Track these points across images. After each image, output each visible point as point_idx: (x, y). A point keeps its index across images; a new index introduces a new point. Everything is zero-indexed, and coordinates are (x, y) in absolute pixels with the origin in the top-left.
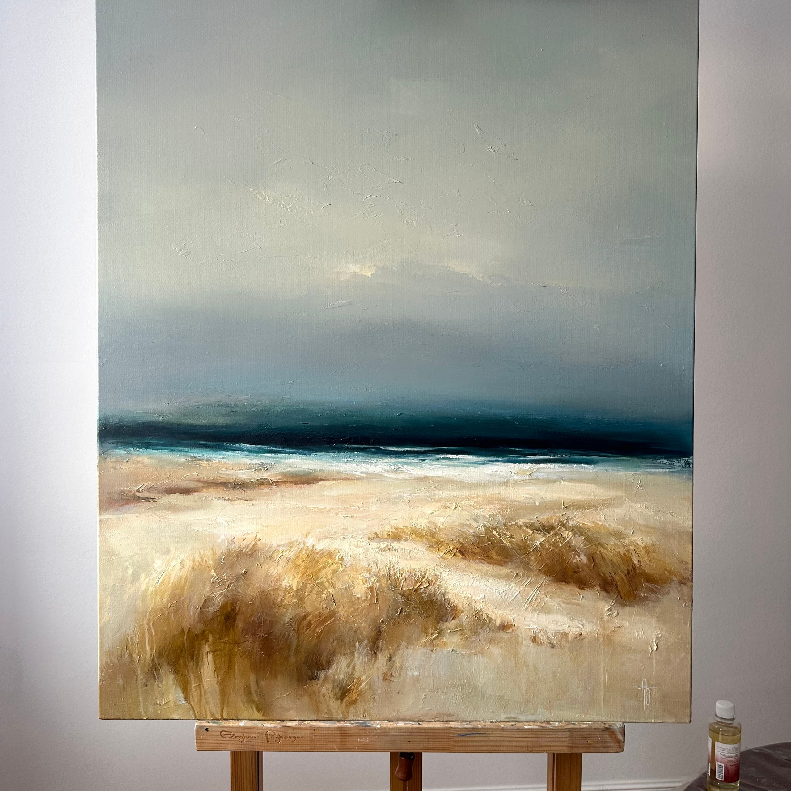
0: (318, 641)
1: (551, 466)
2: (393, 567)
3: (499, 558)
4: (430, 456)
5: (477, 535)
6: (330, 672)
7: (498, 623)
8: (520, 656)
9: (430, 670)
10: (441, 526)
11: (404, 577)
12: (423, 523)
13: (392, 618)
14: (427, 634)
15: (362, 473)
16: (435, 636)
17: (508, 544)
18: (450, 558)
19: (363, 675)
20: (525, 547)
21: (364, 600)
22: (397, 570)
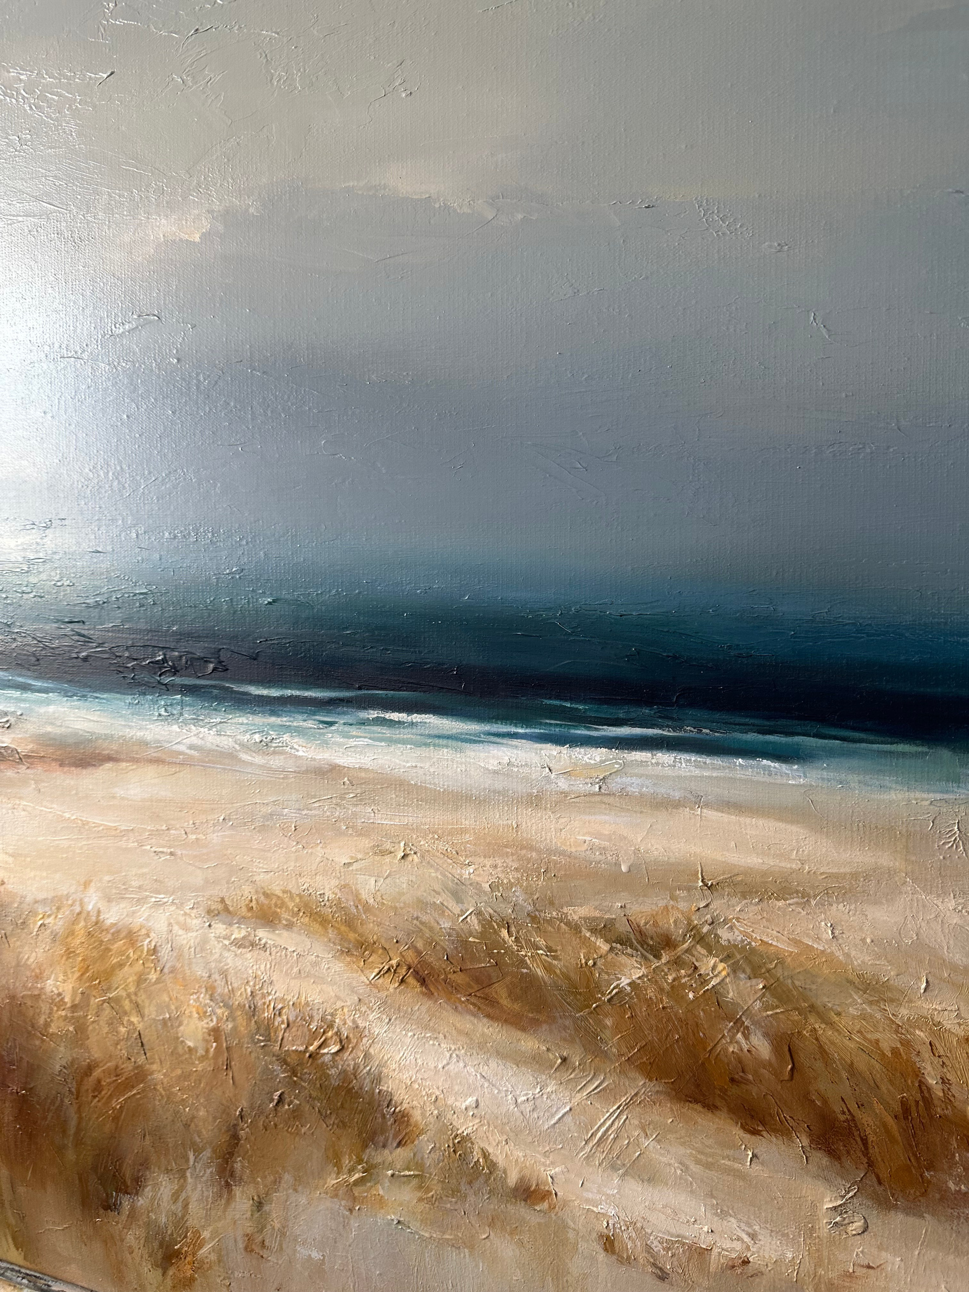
0: (116, 1128)
1: (665, 758)
2: (261, 989)
3: (517, 1007)
4: (344, 713)
5: (458, 935)
6: (141, 1202)
7: (513, 1179)
8: (569, 1278)
9: (347, 1257)
10: (371, 901)
11: (285, 1017)
12: (327, 887)
13: (262, 1113)
14: (338, 1165)
15: (191, 747)
16: (357, 1176)
17: (540, 972)
18: (392, 988)
19: (204, 1226)
20: (587, 987)
21: (203, 1056)
22: (270, 997)
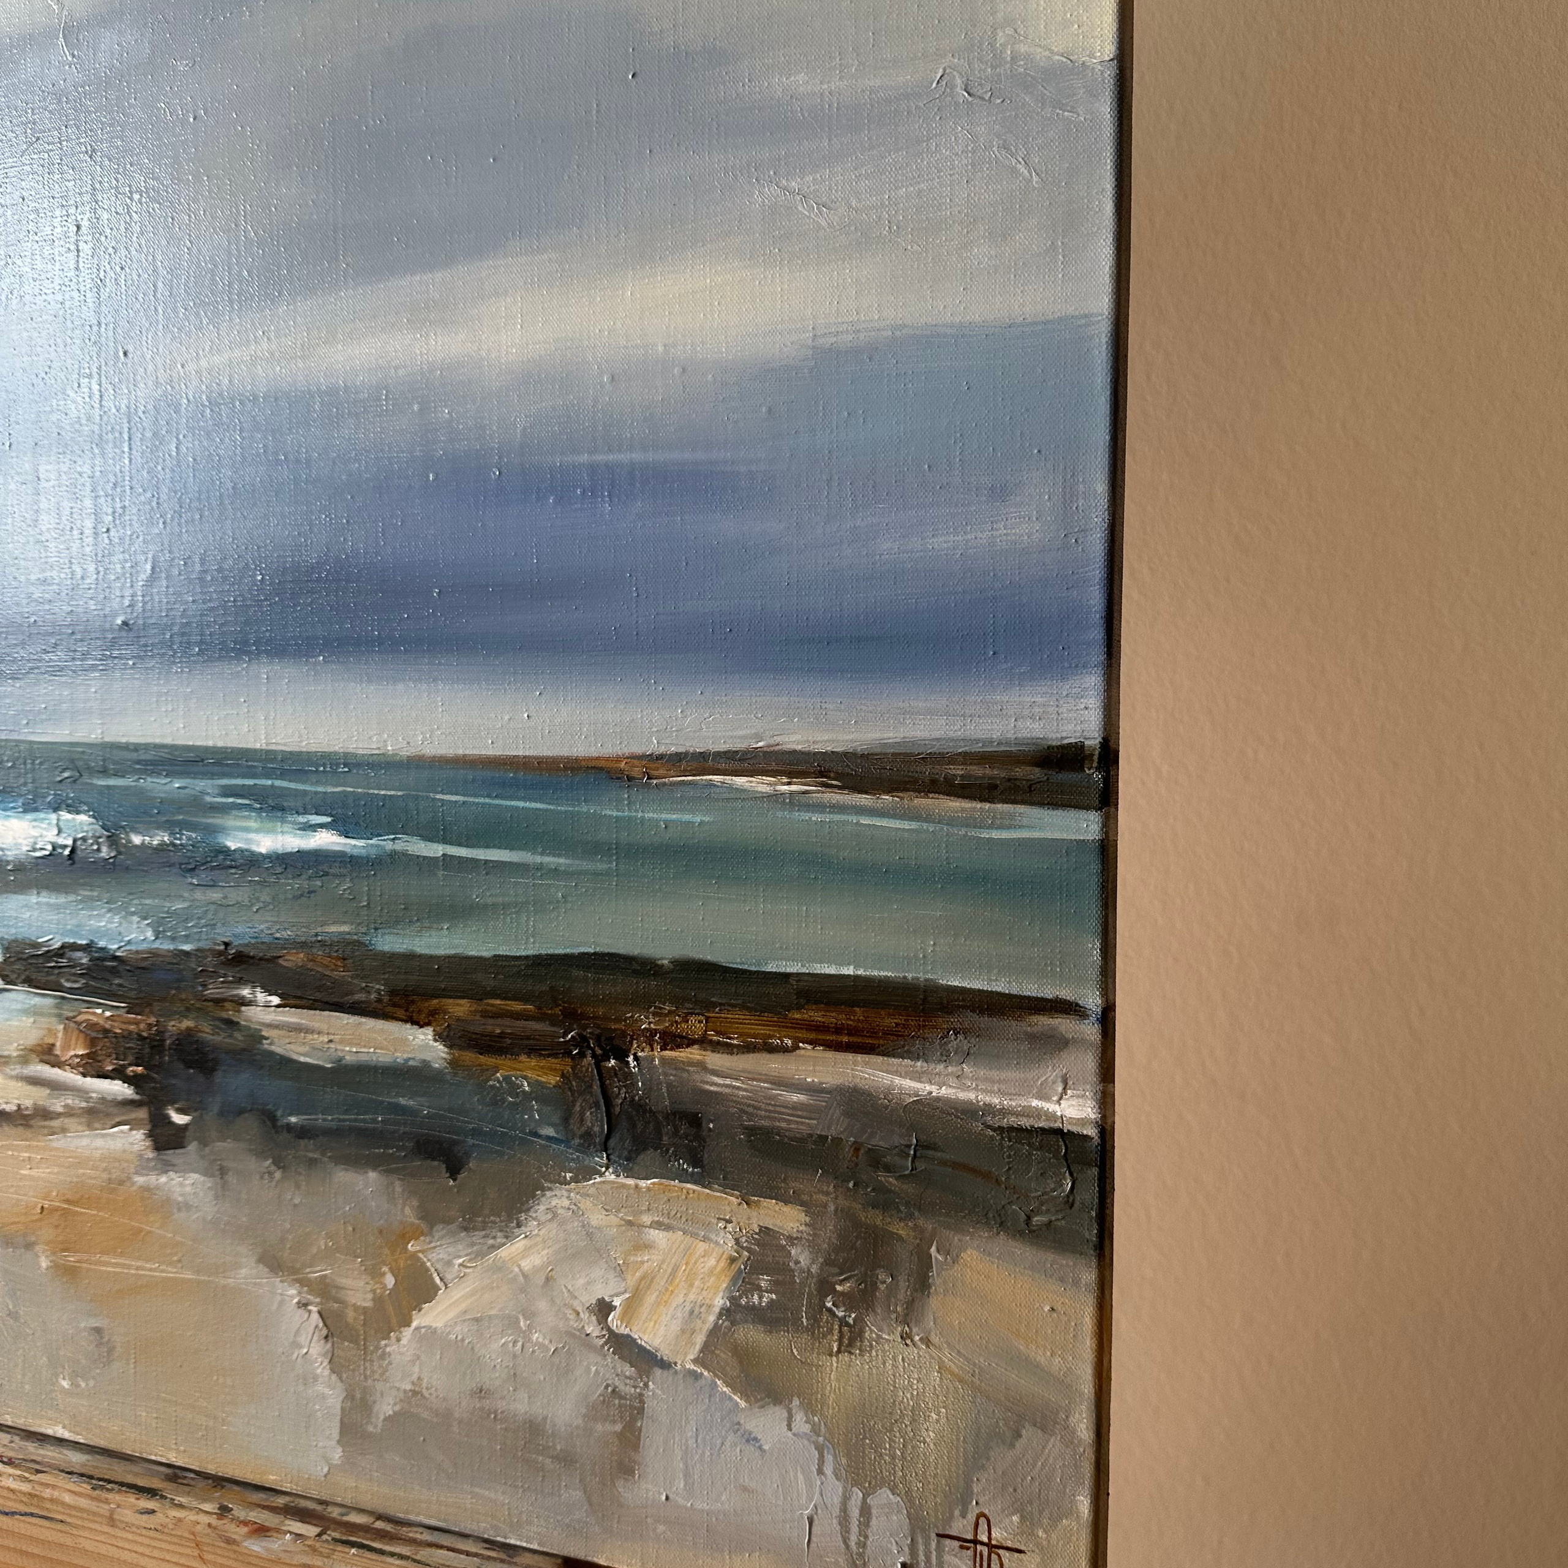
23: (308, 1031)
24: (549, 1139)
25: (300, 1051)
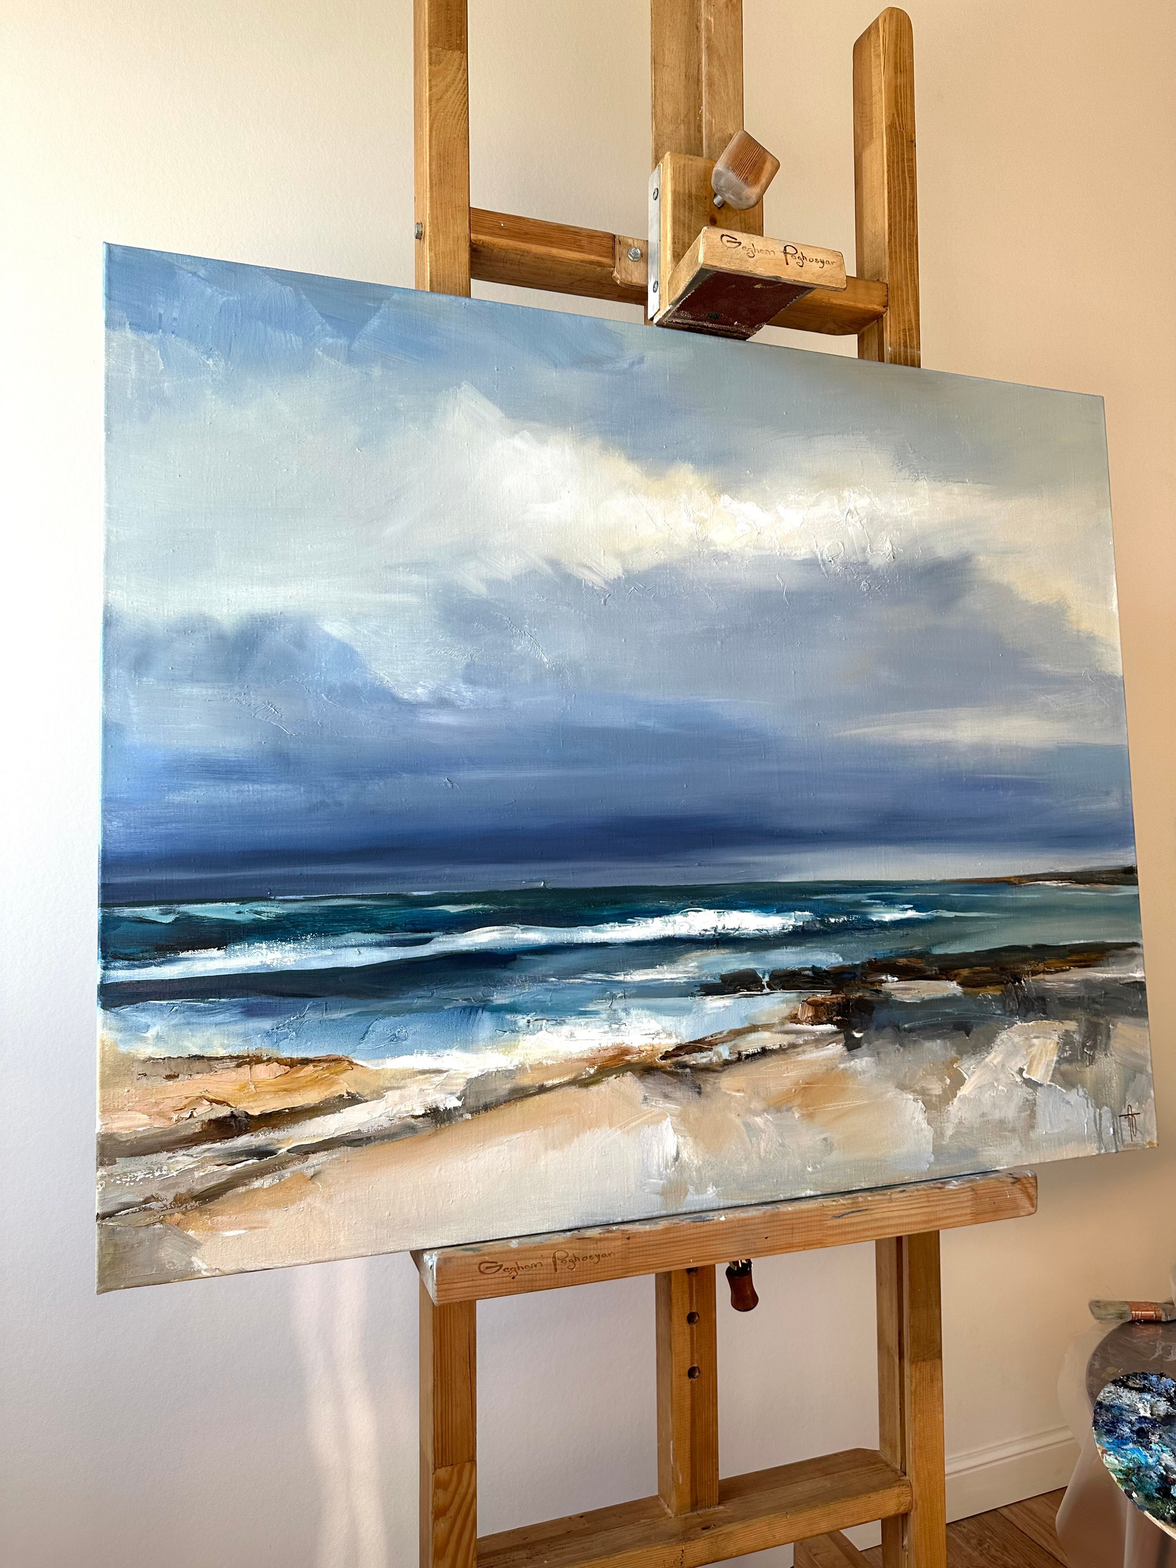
23: (909, 989)
24: (999, 1014)
25: (907, 998)
